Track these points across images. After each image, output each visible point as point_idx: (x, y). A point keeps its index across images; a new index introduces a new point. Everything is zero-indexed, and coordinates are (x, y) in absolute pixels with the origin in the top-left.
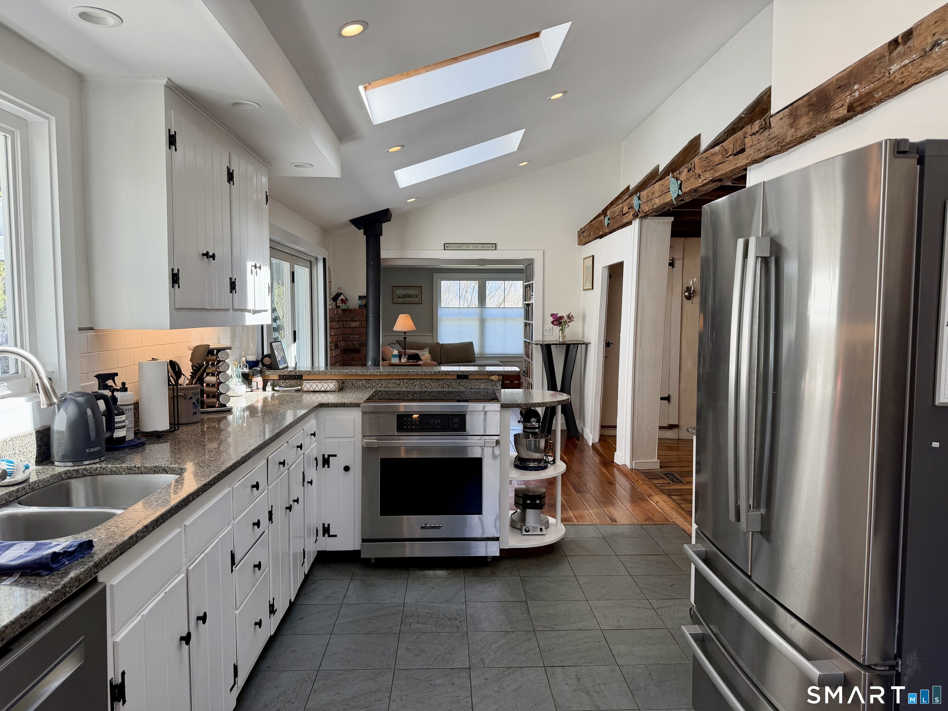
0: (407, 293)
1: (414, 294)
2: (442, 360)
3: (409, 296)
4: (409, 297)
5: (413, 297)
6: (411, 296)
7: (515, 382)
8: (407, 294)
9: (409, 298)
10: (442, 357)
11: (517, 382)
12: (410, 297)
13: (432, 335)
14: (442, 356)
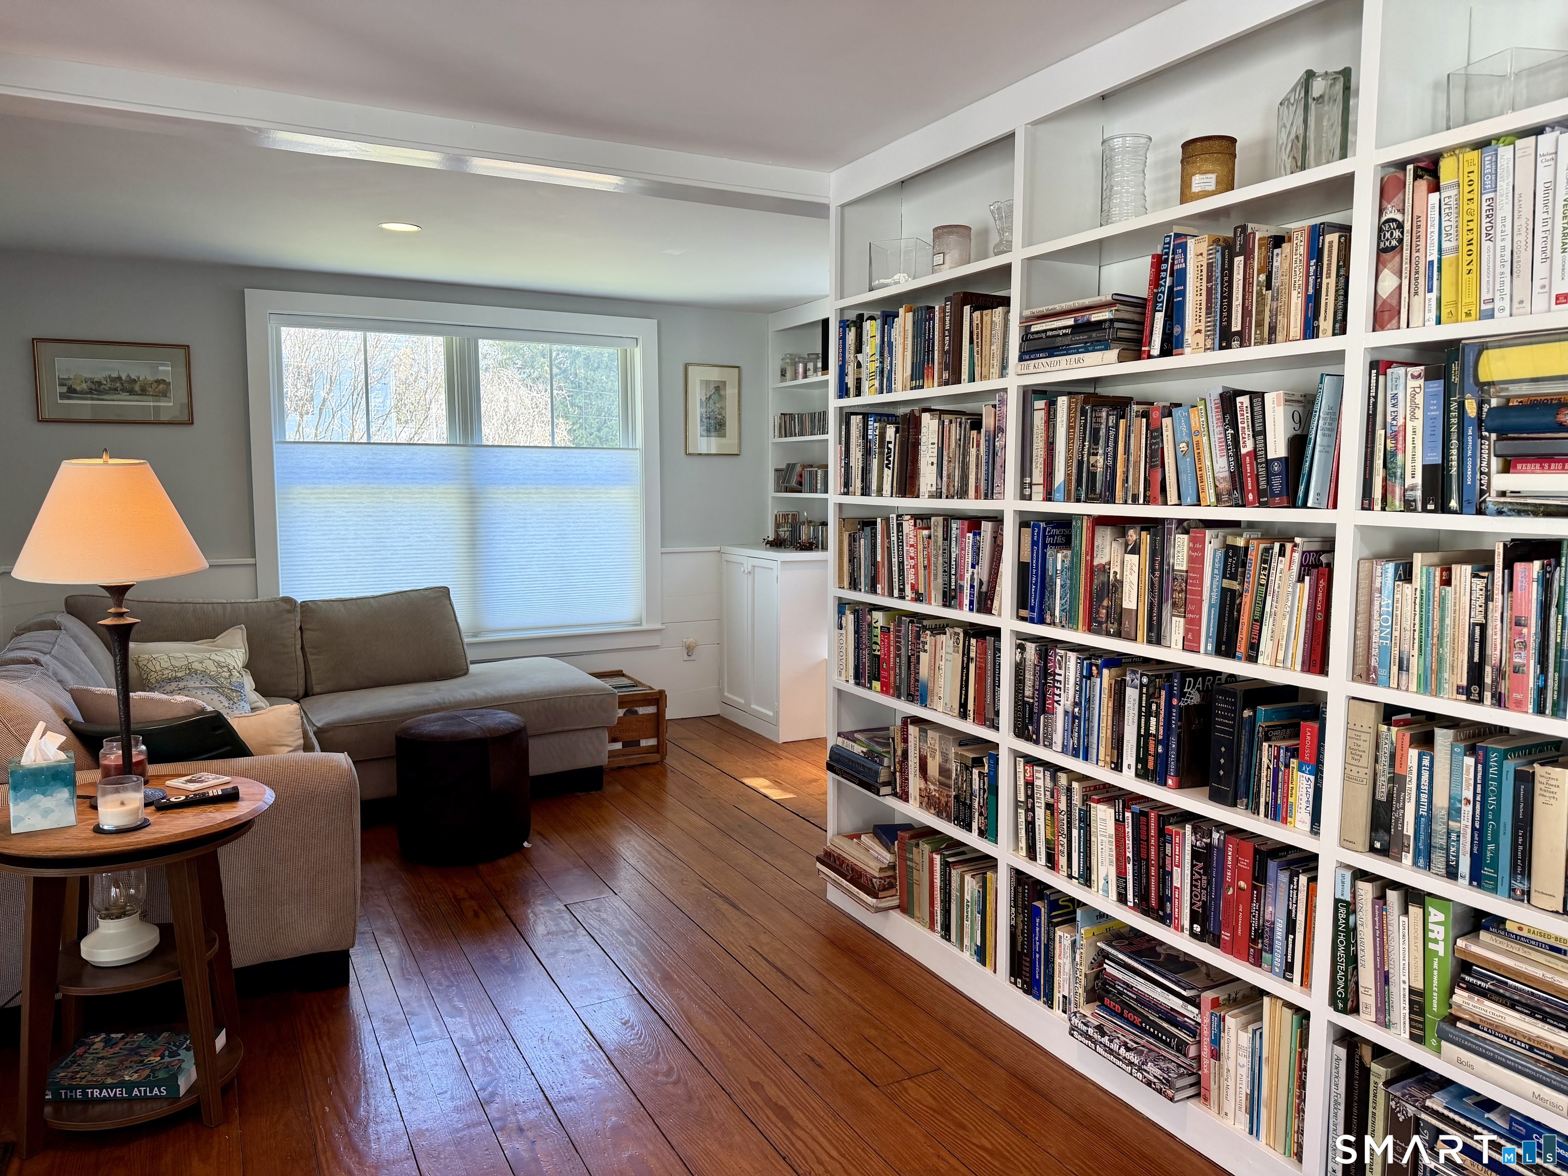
0: (115, 375)
1: (150, 378)
2: (314, 675)
3: (129, 387)
4: (124, 390)
5: (143, 392)
6: (137, 388)
7: (644, 743)
8: (114, 380)
9: (125, 396)
10: (312, 667)
11: (652, 742)
12: (131, 392)
13: (250, 561)
14: (310, 657)
